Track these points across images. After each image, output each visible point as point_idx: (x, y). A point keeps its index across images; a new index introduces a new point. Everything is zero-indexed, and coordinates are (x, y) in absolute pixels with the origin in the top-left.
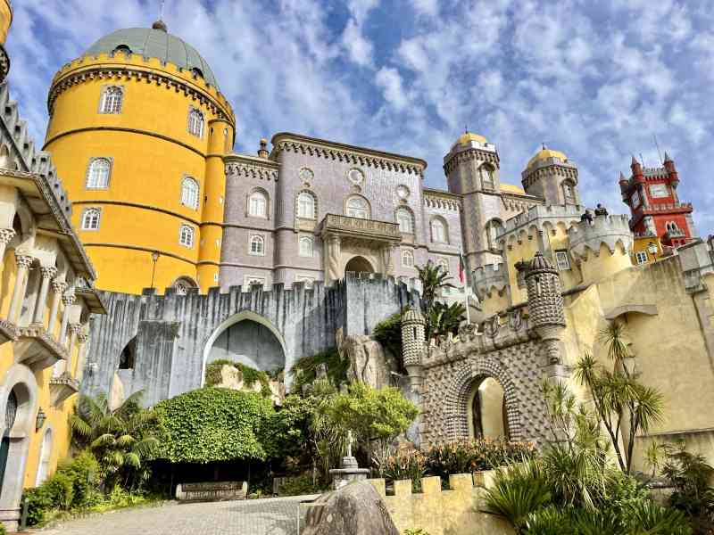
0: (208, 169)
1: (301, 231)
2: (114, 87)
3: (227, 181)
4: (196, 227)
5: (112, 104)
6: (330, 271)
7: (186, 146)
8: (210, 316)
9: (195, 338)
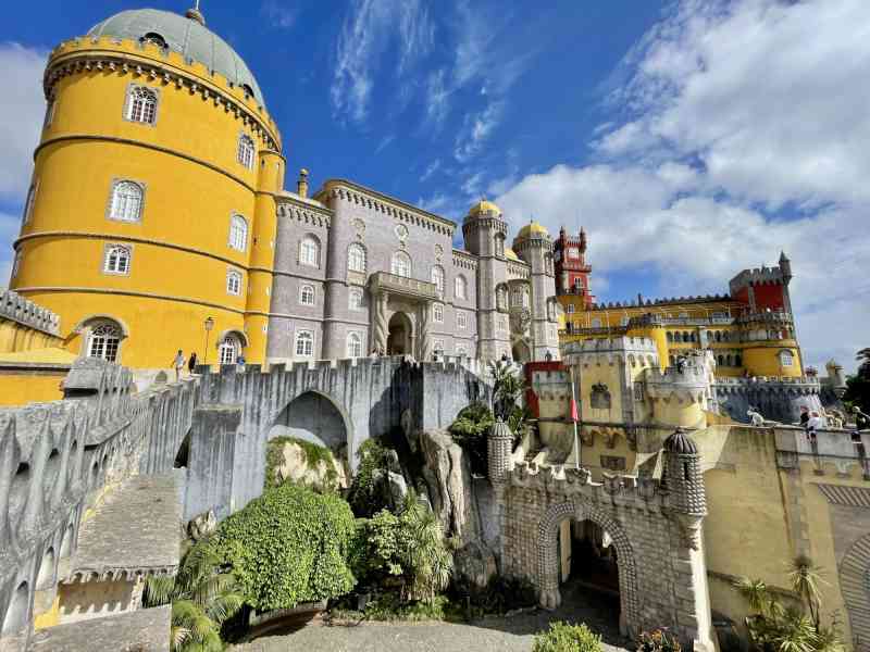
0: (258, 207)
1: (353, 284)
2: (145, 88)
3: (279, 223)
4: (244, 272)
5: (143, 112)
6: (378, 328)
7: (235, 179)
8: (274, 396)
9: (258, 423)
